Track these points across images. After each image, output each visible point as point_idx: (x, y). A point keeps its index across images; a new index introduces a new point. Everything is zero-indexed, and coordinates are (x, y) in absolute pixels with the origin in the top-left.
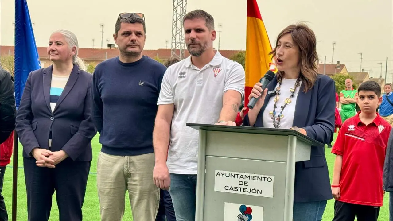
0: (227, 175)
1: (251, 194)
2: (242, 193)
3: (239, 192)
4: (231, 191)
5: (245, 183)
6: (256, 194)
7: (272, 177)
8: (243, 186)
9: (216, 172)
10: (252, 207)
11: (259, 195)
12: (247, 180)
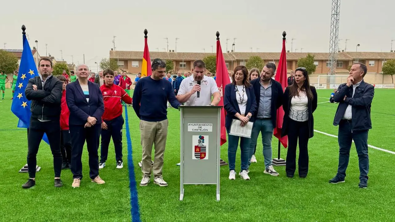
0: (193, 125)
1: (204, 131)
2: (200, 131)
3: (198, 131)
4: (195, 131)
5: (201, 127)
6: (206, 131)
7: (212, 124)
8: (200, 129)
9: (188, 124)
10: (204, 136)
11: (207, 131)
12: (201, 126)
